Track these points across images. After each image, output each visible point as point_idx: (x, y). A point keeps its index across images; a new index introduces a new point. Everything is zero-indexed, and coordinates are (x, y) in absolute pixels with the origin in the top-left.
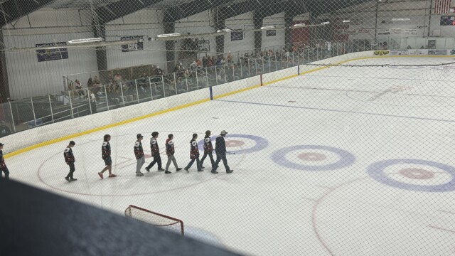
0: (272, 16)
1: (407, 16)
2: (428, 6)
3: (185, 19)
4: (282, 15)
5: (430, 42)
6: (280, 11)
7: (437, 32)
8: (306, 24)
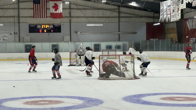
2: (16, 14)
5: (26, 46)
7: (27, 38)
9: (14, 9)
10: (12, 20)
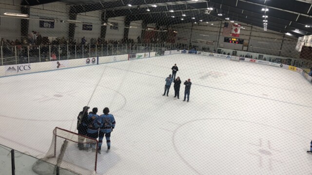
0: (136, 21)
1: (207, 34)
2: (219, 31)
3: (84, 14)
4: (140, 22)
5: (218, 50)
6: (139, 20)
7: (222, 45)
8: (155, 29)
9: (218, 27)
10: (216, 33)
